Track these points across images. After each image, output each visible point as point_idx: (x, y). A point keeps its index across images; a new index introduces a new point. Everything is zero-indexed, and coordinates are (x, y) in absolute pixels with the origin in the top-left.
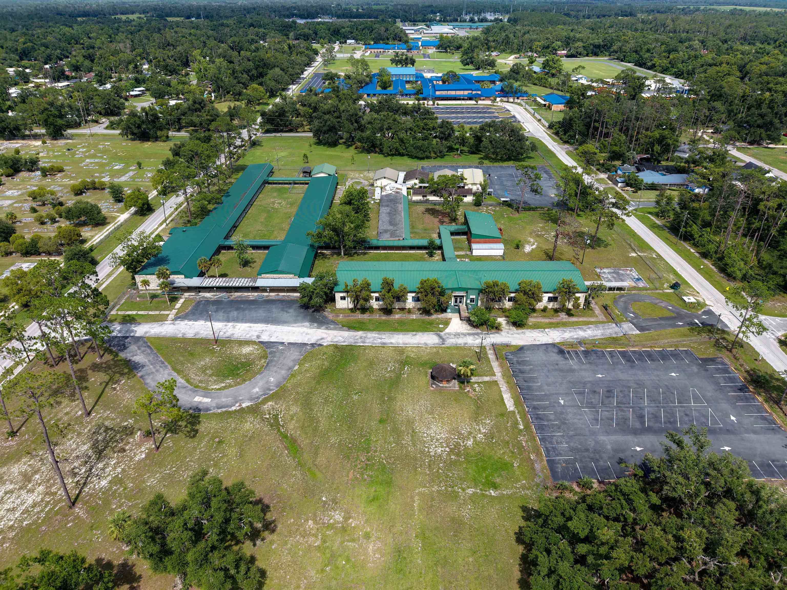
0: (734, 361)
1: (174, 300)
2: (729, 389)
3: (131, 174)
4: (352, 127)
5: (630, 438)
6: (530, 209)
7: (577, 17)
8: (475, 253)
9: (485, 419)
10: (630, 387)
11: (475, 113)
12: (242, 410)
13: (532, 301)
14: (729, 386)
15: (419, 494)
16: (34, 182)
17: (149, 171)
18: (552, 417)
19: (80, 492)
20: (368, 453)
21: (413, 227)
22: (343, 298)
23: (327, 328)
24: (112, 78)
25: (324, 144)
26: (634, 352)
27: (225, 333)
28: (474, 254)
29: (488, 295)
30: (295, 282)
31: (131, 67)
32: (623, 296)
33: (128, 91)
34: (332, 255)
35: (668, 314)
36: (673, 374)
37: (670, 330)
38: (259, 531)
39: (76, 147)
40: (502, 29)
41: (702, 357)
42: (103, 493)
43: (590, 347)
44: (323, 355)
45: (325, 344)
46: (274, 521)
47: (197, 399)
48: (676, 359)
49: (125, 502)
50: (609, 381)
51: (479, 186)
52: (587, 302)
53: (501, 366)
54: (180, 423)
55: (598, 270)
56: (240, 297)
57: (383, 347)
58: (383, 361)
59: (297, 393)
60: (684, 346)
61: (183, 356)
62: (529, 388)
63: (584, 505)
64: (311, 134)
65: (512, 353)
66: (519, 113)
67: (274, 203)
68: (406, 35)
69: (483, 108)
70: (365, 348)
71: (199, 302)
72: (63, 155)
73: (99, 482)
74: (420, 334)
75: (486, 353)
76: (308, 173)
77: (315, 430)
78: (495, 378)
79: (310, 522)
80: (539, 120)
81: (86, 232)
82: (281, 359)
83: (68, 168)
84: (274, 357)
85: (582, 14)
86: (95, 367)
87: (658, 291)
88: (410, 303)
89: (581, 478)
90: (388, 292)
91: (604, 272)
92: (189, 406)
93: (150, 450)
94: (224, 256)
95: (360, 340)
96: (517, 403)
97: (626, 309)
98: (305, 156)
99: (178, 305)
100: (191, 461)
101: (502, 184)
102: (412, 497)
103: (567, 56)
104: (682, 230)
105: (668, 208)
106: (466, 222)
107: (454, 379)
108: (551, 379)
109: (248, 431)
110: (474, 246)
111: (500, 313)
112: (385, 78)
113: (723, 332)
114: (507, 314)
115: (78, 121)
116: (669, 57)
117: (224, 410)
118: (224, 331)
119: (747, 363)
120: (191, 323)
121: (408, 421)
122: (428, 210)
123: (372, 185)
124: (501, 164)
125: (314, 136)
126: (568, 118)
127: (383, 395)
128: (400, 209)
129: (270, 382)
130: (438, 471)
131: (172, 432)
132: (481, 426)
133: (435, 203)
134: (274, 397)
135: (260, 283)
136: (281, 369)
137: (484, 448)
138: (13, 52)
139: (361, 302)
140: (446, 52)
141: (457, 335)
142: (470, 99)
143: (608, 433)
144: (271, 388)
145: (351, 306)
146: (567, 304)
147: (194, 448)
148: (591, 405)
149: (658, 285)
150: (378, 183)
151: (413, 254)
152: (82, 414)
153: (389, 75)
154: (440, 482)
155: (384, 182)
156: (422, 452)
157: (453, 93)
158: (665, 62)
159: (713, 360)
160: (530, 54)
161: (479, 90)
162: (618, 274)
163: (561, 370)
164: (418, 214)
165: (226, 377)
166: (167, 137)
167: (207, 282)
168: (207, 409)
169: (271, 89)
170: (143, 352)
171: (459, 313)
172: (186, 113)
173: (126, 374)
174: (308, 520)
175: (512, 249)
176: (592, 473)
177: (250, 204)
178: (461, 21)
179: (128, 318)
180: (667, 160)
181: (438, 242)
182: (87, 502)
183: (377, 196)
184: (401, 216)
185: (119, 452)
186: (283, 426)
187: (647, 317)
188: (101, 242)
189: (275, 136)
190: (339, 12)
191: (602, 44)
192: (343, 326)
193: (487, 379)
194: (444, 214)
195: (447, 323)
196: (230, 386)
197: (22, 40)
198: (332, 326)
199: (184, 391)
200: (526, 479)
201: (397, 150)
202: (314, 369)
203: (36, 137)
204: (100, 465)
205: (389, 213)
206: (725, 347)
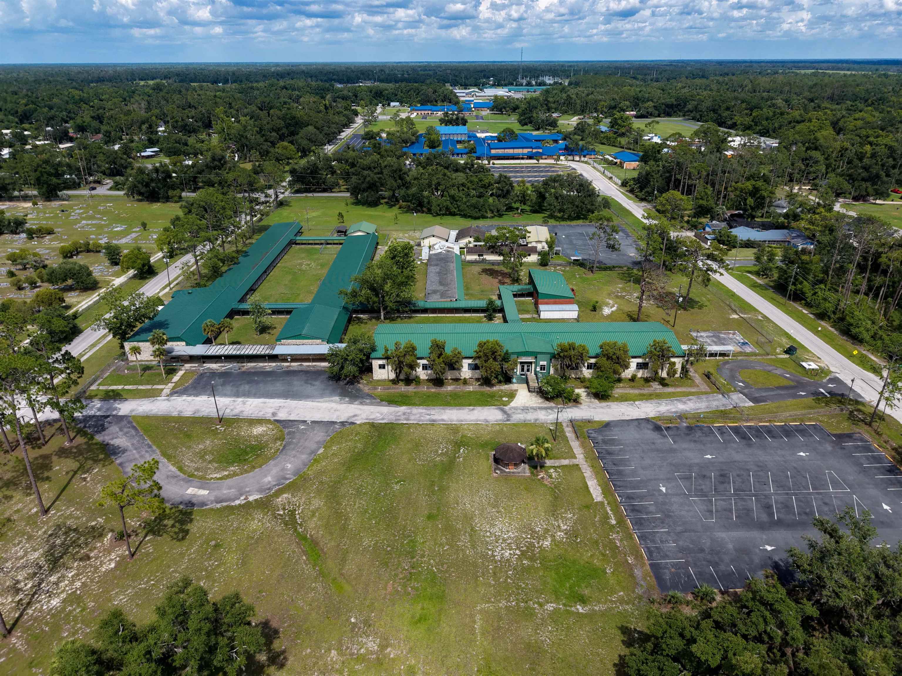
0: (877, 437)
1: (171, 372)
2: (875, 471)
3: (134, 235)
4: (395, 184)
5: (755, 534)
6: (606, 269)
7: (644, 80)
8: (544, 315)
9: (566, 512)
10: (749, 470)
11: (536, 171)
12: (248, 505)
13: (617, 366)
14: (875, 468)
15: (481, 611)
16: (16, 245)
17: (155, 233)
18: (652, 509)
19: (21, 615)
20: (413, 558)
21: (467, 288)
22: (382, 367)
23: (361, 403)
24: (122, 140)
25: (363, 204)
26: (749, 427)
27: (232, 410)
28: (542, 317)
29: (562, 361)
30: (323, 348)
31: (144, 127)
32: (727, 362)
33: (140, 151)
34: (370, 319)
35: (785, 383)
36: (802, 454)
37: (790, 402)
38: (263, 666)
39: (72, 208)
40: (563, 90)
41: (835, 432)
42: (53, 616)
43: (693, 422)
44: (356, 435)
45: (358, 422)
46: (284, 652)
47: (191, 491)
48: (803, 436)
49: (81, 628)
50: (722, 463)
51: (544, 244)
52: (685, 370)
53: (583, 445)
54: (166, 522)
55: (694, 334)
56: (254, 368)
57: (433, 425)
58: (432, 442)
59: (321, 482)
60: (810, 420)
61: (177, 438)
62: (620, 473)
63: (710, 621)
64: (348, 194)
65: (596, 431)
66: (587, 172)
67: (301, 264)
68: (457, 97)
69: (545, 167)
70: (409, 426)
71: (202, 375)
72: (56, 217)
73: (49, 602)
74: (479, 408)
75: (563, 431)
76: (344, 232)
77: (344, 528)
78: (575, 461)
79: (334, 653)
80: (611, 178)
81: (71, 298)
82: (302, 441)
83: (59, 230)
84: (292, 438)
85: (649, 78)
86: (63, 452)
87: (770, 357)
88: (466, 372)
89: (697, 587)
90: (439, 358)
91: (701, 336)
92: (178, 500)
93: (123, 557)
94: (238, 322)
95: (403, 417)
96: (606, 491)
97: (733, 378)
98: (341, 215)
99: (176, 378)
100: (175, 571)
101: (571, 243)
102: (472, 616)
103: (637, 117)
104: (791, 287)
105: (771, 265)
106: (531, 281)
107: (524, 463)
108: (647, 461)
109: (255, 531)
110: (542, 307)
111: (578, 383)
112: (433, 137)
113: (857, 402)
114: (587, 384)
115: (77, 180)
116: (751, 115)
117: (225, 504)
118: (232, 407)
119: (892, 440)
120: (190, 398)
121: (466, 516)
122: (485, 271)
123: (419, 245)
124: (569, 223)
125: (352, 194)
126: (644, 173)
127: (433, 484)
128: (452, 268)
129: (287, 470)
130: (506, 580)
131: (154, 534)
132: (560, 521)
133: (493, 263)
134: (292, 487)
135: (279, 350)
136: (302, 453)
137: (566, 550)
138: (12, 115)
139: (406, 369)
140: (502, 114)
141: (525, 409)
142: (530, 158)
143: (727, 528)
144: (288, 476)
145: (392, 376)
146: (660, 371)
147: (181, 554)
148: (702, 494)
149: (768, 349)
150: (426, 243)
151: (469, 317)
152: (37, 512)
153: (437, 133)
154: (510, 595)
155: (432, 241)
156: (484, 556)
157: (511, 151)
158: (748, 120)
159: (849, 436)
160: (595, 115)
161: (540, 148)
162: (718, 338)
163: (658, 450)
164: (473, 274)
165: (232, 463)
166: (180, 197)
167: (213, 350)
168: (203, 504)
169: (304, 148)
170: (125, 434)
171: (527, 383)
172: (203, 171)
173: (101, 460)
174: (330, 650)
175: (588, 311)
176: (711, 580)
177: (272, 265)
178: (516, 85)
179: (111, 394)
180: (762, 216)
181: (498, 303)
182: (28, 629)
183: (425, 255)
184: (453, 275)
185: (81, 559)
186: (301, 525)
187: (760, 386)
188: (89, 308)
189: (306, 197)
190: (382, 77)
191: (675, 103)
192: (382, 400)
193: (565, 462)
194: (504, 275)
195: (512, 395)
196: (235, 474)
197: (24, 101)
198: (368, 401)
199: (174, 481)
200: (623, 589)
201: (447, 209)
202: (343, 453)
203: (25, 198)
204: (53, 579)
205: (439, 273)
206: (863, 421)
